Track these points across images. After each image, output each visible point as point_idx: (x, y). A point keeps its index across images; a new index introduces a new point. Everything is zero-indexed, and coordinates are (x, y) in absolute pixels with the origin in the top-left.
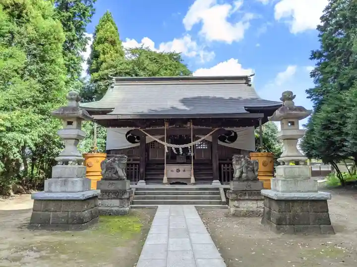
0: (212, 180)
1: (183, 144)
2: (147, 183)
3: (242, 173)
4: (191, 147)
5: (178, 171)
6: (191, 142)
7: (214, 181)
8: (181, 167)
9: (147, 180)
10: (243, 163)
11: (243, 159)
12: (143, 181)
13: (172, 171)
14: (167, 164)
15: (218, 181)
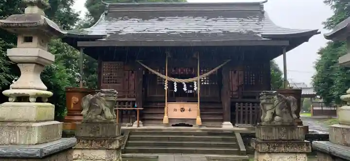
1: (187, 78)
2: (144, 125)
3: (274, 115)
4: (197, 81)
5: (183, 110)
6: (197, 76)
7: (225, 123)
8: (187, 106)
9: (143, 120)
10: (276, 102)
11: (275, 97)
12: (140, 122)
13: (175, 110)
14: (168, 101)
15: (230, 123)
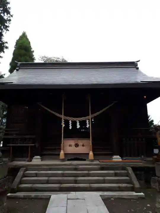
0: (112, 155)
1: (81, 117)
2: (42, 159)
4: (89, 120)
5: (77, 145)
6: (89, 115)
7: (115, 157)
8: (80, 142)
9: (43, 156)
12: (39, 157)
13: (70, 146)
14: (64, 138)
15: (118, 157)
